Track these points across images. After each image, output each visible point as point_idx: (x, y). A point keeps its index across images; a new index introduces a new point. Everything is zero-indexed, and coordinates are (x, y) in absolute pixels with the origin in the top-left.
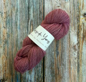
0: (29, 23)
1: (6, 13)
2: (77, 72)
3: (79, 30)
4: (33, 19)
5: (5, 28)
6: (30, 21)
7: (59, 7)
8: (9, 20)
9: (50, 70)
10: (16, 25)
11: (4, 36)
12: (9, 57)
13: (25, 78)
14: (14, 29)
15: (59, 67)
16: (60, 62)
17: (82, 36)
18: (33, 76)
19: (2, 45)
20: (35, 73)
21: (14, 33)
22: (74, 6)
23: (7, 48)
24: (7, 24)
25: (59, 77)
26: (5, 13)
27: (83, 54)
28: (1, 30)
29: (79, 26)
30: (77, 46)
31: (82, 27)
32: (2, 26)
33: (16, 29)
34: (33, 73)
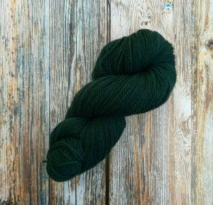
0: (73, 65)
1: (16, 39)
2: (189, 186)
3: (196, 82)
4: (82, 55)
5: (13, 75)
6: (74, 58)
7: (146, 23)
8: (23, 57)
9: (123, 180)
10: (41, 69)
11: (10, 95)
12: (22, 146)
13: (62, 200)
14: (35, 78)
15: (145, 174)
16: (147, 161)
17: (203, 98)
18: (82, 196)
19: (7, 119)
20: (87, 189)
21: (34, 87)
22: (184, 21)
23: (18, 127)
24: (17, 67)
25: (145, 198)
26: (13, 39)
27: (205, 142)
28: (5, 80)
29: (196, 72)
30: (190, 121)
31: (204, 75)
32: (8, 72)
33: (41, 78)
34: (81, 188)
